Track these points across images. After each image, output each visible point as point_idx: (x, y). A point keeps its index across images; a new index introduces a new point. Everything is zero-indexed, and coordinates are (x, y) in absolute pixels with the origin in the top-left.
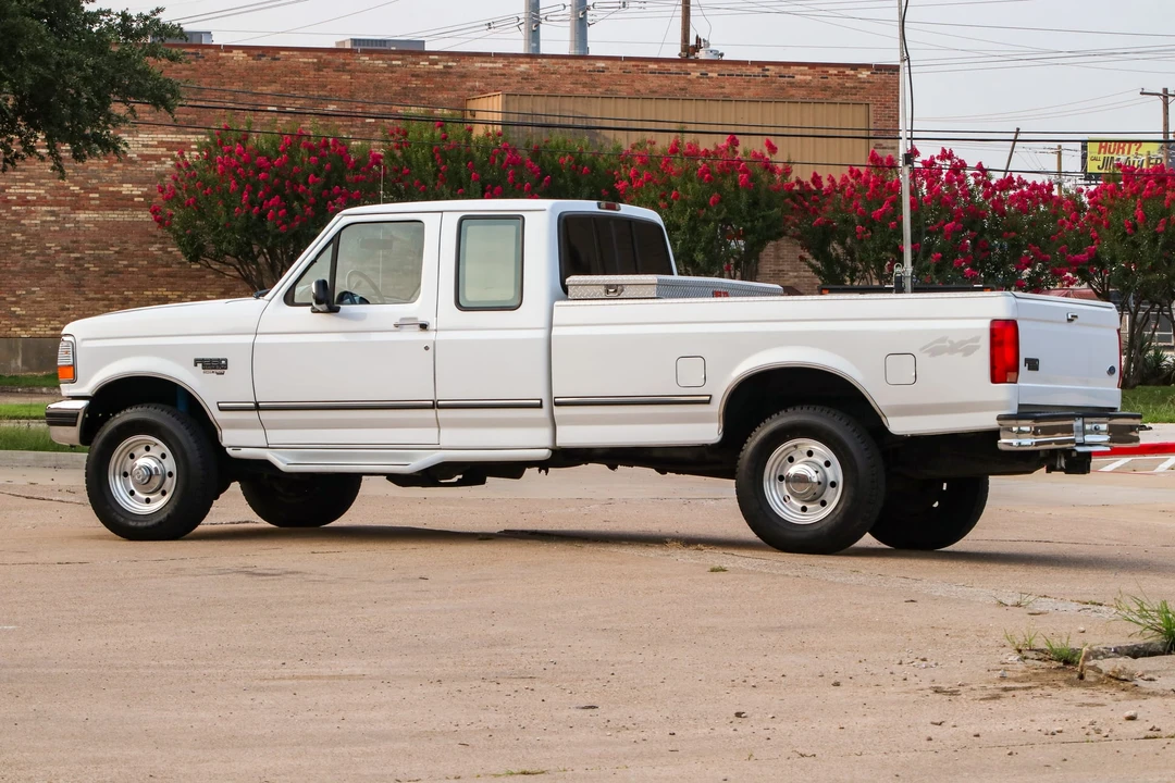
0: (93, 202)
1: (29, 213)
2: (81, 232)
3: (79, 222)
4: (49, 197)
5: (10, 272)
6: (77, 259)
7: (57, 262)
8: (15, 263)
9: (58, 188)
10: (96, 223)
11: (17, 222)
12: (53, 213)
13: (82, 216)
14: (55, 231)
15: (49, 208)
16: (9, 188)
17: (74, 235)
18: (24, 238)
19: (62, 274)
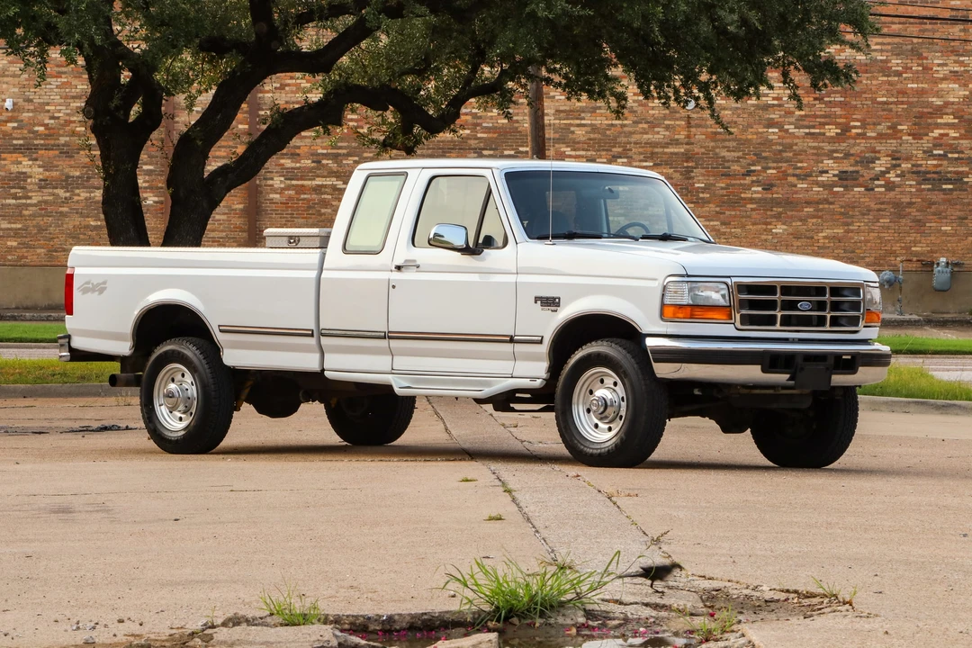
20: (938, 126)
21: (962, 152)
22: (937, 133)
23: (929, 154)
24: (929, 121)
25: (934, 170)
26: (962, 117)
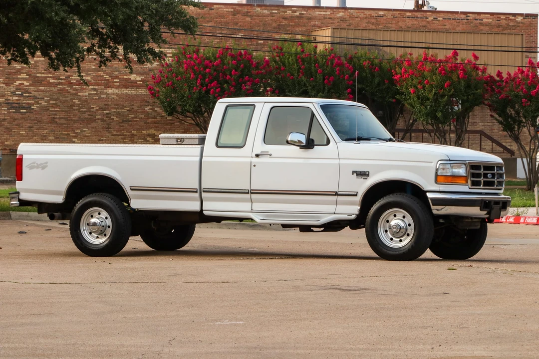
0: (115, 84)
1: (82, 89)
2: (109, 100)
3: (108, 94)
4: (93, 81)
5: (72, 120)
6: (107, 114)
7: (97, 115)
8: (75, 116)
9: (97, 76)
10: (117, 95)
11: (76, 94)
12: (95, 90)
13: (110, 91)
14: (96, 99)
15: (93, 87)
16: (72, 76)
17: (106, 101)
18: (79, 102)
19: (99, 122)
20: (18, 79)
21: (31, 93)
22: (18, 83)
23: (14, 94)
24: (14, 77)
25: (16, 102)
26: (31, 74)
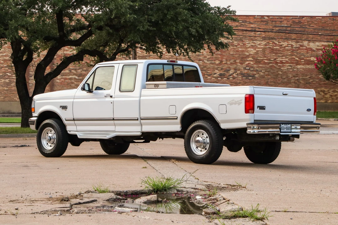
0: (302, 63)
1: (283, 66)
2: (299, 71)
3: (298, 68)
4: (289, 61)
5: (278, 83)
6: (297, 79)
7: (291, 80)
8: (279, 80)
9: (292, 59)
10: (303, 69)
11: (280, 69)
12: (290, 66)
13: (299, 67)
14: (291, 71)
15: (289, 64)
16: (277, 58)
17: (296, 72)
18: (282, 73)
19: (293, 83)
20: (248, 61)
21: (254, 68)
22: (247, 63)
23: (245, 69)
24: (245, 59)
25: (246, 73)
26: (254, 58)
